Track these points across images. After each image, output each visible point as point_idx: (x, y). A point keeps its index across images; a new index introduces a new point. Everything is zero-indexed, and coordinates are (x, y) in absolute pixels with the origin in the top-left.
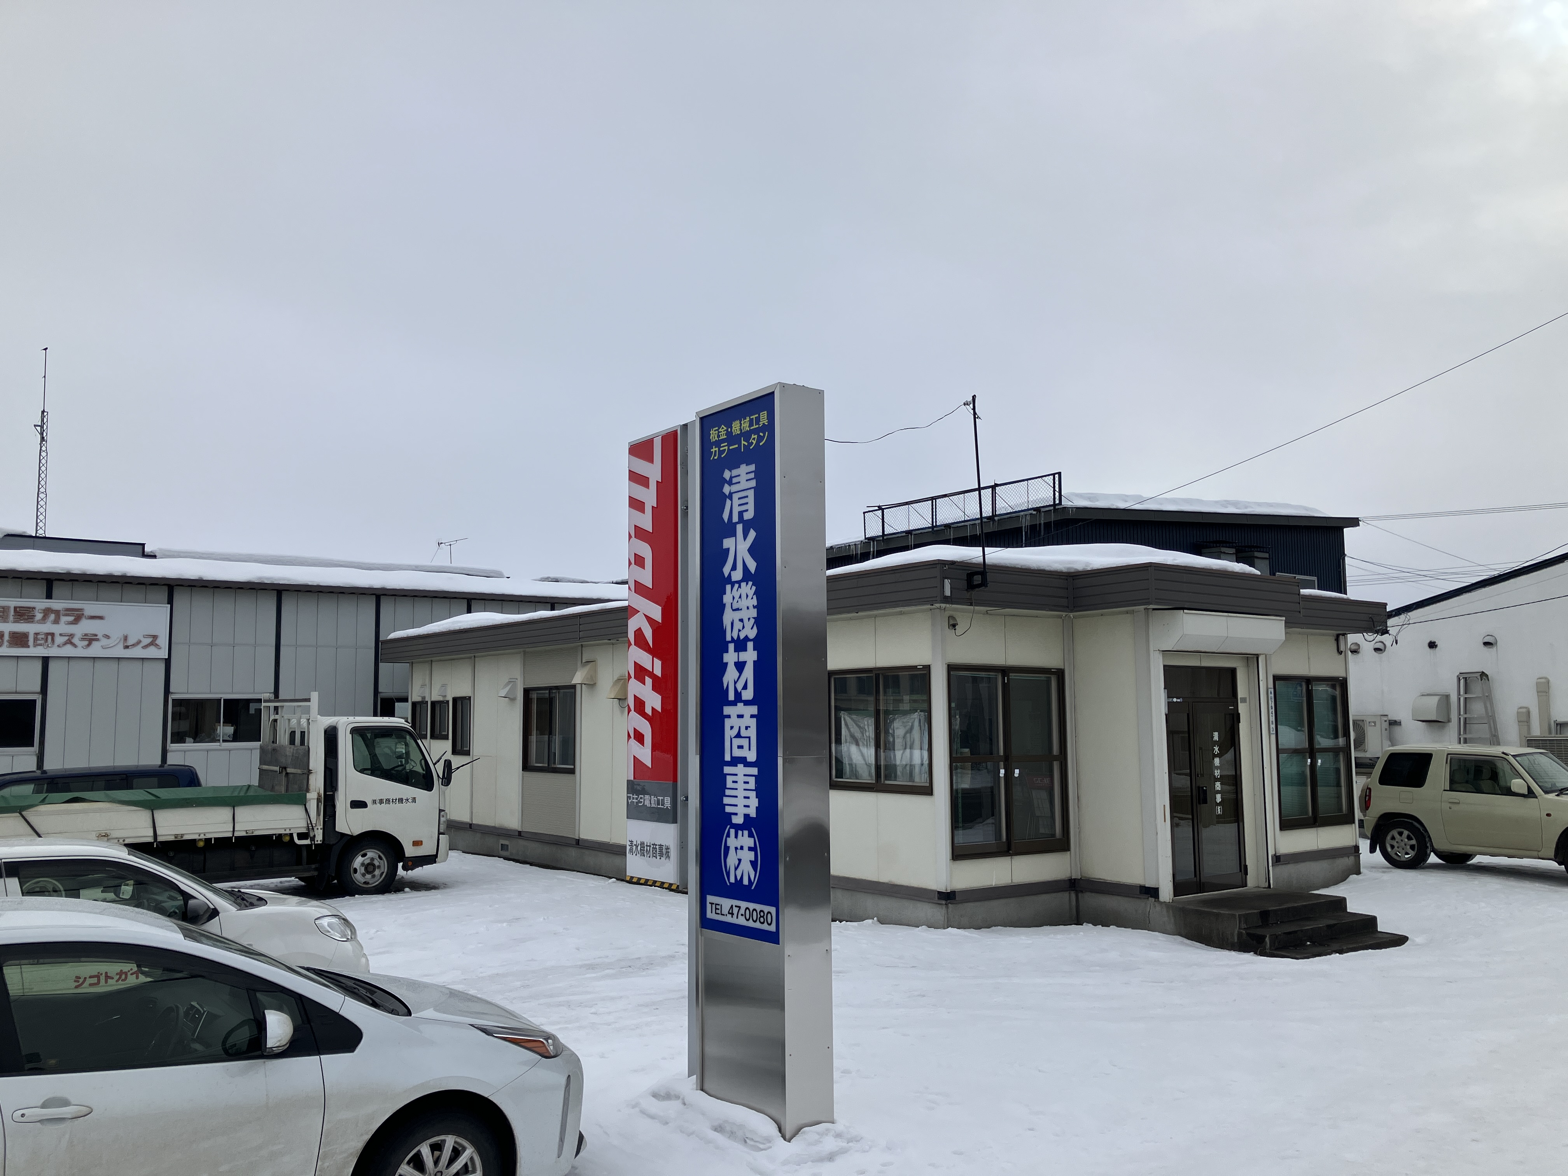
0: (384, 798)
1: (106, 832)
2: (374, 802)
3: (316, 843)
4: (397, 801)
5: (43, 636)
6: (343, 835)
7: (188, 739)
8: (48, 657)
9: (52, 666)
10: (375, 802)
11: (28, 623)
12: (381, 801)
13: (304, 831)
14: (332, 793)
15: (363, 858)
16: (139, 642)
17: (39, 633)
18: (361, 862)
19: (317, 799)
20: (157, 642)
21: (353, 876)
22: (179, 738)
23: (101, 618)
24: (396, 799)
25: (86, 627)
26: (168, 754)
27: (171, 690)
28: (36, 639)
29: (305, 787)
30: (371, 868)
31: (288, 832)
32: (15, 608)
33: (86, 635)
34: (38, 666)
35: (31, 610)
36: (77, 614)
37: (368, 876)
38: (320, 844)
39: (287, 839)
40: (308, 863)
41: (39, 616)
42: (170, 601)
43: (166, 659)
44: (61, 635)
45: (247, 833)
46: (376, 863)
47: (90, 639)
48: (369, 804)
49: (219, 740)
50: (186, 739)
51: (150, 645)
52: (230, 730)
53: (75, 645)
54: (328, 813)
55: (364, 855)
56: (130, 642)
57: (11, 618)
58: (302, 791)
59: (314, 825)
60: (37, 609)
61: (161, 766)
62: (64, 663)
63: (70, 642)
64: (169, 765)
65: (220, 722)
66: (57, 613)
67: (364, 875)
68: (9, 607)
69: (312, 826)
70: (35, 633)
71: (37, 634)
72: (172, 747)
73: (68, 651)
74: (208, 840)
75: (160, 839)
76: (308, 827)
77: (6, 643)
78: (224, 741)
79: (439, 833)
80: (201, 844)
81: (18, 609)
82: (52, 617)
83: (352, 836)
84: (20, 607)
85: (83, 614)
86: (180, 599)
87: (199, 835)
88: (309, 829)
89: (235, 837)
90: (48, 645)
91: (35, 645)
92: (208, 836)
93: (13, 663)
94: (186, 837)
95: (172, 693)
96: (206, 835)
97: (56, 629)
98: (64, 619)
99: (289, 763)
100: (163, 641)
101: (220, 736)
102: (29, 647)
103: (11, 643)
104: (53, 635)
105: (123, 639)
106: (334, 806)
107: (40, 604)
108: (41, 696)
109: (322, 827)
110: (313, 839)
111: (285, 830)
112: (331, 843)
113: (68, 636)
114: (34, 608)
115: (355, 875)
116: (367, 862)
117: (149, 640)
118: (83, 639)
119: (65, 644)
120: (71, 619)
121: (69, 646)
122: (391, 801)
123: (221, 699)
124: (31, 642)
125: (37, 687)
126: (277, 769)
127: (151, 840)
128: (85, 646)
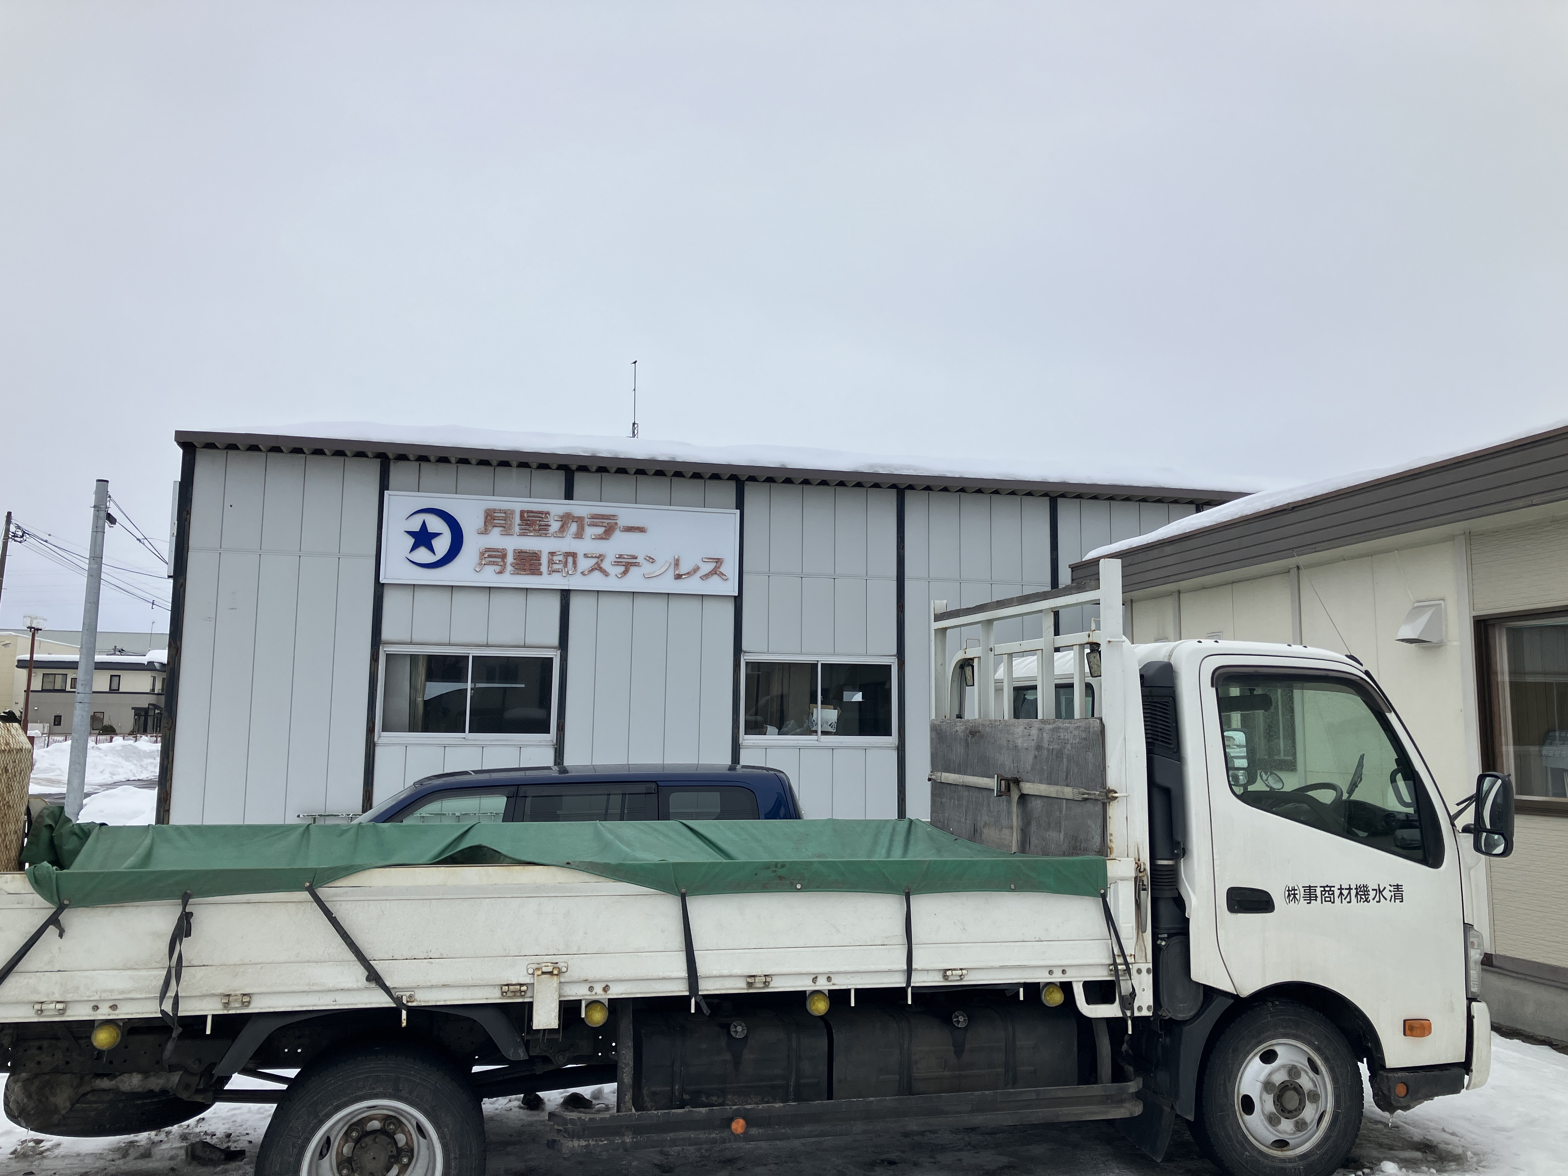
0: (1318, 882)
1: (555, 959)
2: (1291, 894)
3: (1137, 1014)
4: (1353, 892)
5: (561, 558)
6: (1210, 992)
7: (770, 728)
8: (568, 591)
9: (575, 604)
10: (1295, 894)
11: (540, 536)
12: (1310, 894)
13: (1102, 975)
14: (1170, 862)
15: (1269, 1068)
16: (696, 569)
17: (554, 553)
18: (1262, 1077)
19: (1136, 878)
20: (722, 569)
21: (1240, 1121)
22: (754, 728)
23: (641, 530)
24: (1350, 889)
25: (621, 543)
26: (741, 751)
27: (744, 648)
28: (551, 562)
29: (1097, 839)
30: (1291, 1100)
31: (1058, 978)
32: (522, 512)
33: (621, 556)
34: (555, 605)
35: (543, 516)
36: (608, 523)
37: (1287, 1125)
38: (1149, 1017)
39: (1055, 998)
40: (1119, 1076)
41: (555, 526)
42: (740, 505)
43: (735, 597)
44: (586, 556)
45: (945, 977)
46: (1306, 1082)
47: (627, 563)
48: (1278, 898)
49: (816, 732)
50: (767, 727)
51: (712, 575)
52: (832, 715)
53: (606, 572)
54: (1164, 923)
55: (1269, 1057)
56: (683, 569)
57: (517, 529)
58: (1086, 851)
59: (1130, 960)
60: (552, 515)
61: (732, 768)
62: (591, 600)
63: (598, 568)
64: (744, 767)
65: (817, 703)
66: (580, 520)
67: (1273, 1120)
68: (513, 512)
69: (1126, 963)
70: (549, 553)
71: (552, 554)
72: (747, 740)
73: (596, 582)
74: (838, 997)
75: (707, 987)
76: (1115, 964)
77: (509, 568)
78: (824, 733)
79: (1470, 1000)
80: (820, 1007)
81: (526, 515)
82: (573, 527)
83: (1236, 997)
84: (528, 512)
85: (616, 524)
86: (754, 497)
87: (815, 980)
88: (1116, 970)
89: (913, 987)
90: (568, 572)
91: (551, 572)
92: (840, 984)
93: (520, 598)
94: (779, 985)
95: (745, 652)
96: (833, 981)
97: (581, 547)
98: (590, 531)
99: (1029, 768)
100: (731, 568)
101: (817, 724)
102: (541, 574)
103: (516, 567)
104: (574, 555)
105: (673, 565)
106: (1180, 903)
107: (557, 507)
108: (559, 652)
109: (1150, 966)
110: (1128, 1002)
111: (1051, 972)
112: (1180, 1016)
113: (596, 557)
114: (548, 513)
115: (1247, 1117)
116: (1280, 1078)
117: (711, 566)
118: (617, 563)
119: (592, 570)
120: (600, 530)
121: (597, 574)
122: (1337, 893)
123: (817, 664)
124: (544, 568)
125: (555, 640)
126: (991, 783)
127: (680, 989)
128: (621, 574)
